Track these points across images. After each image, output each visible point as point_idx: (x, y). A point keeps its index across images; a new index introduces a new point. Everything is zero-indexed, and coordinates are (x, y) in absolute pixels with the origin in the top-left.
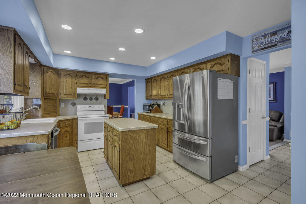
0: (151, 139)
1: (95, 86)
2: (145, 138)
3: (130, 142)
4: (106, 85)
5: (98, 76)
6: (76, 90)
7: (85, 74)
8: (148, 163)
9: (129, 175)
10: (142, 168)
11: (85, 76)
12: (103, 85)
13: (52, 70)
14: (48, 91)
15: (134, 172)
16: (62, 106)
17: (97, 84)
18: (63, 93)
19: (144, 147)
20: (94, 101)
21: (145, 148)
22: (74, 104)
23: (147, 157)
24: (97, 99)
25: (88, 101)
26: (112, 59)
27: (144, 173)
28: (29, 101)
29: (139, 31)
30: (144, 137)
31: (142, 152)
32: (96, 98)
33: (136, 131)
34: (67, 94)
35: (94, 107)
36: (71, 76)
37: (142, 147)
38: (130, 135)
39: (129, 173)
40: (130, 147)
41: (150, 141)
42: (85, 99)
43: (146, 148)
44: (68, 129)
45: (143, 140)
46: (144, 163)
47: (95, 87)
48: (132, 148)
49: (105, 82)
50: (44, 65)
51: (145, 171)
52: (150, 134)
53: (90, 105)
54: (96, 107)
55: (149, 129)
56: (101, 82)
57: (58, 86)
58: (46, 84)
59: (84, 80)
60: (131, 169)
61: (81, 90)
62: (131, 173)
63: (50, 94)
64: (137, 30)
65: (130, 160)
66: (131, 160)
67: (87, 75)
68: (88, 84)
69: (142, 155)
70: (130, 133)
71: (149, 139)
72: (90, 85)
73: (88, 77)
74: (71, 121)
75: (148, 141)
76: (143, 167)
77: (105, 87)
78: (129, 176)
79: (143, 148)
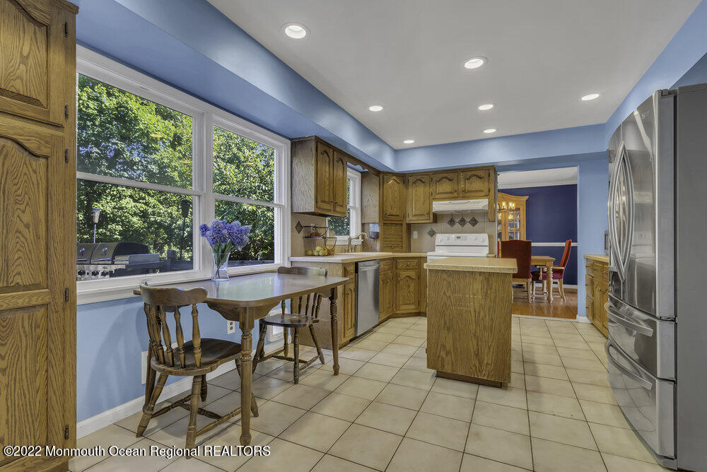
0: (495, 297)
1: (465, 195)
2: (479, 291)
3: (445, 293)
4: (487, 190)
5: (470, 174)
6: (430, 205)
7: (444, 175)
8: (489, 348)
9: (444, 356)
10: (473, 354)
11: (445, 178)
12: (481, 191)
13: (394, 178)
14: (389, 211)
15: (453, 354)
16: (415, 237)
17: (468, 191)
18: (413, 213)
19: (477, 310)
20: (468, 226)
21: (479, 313)
22: (432, 234)
23: (486, 335)
24: (474, 222)
25: (457, 226)
26: (490, 131)
27: (477, 365)
28: (366, 226)
29: (474, 64)
30: (477, 289)
31: (473, 318)
32: (471, 220)
33: (458, 272)
34: (417, 215)
35: (466, 239)
36: (424, 182)
37: (472, 309)
38: (444, 279)
39: (443, 354)
40: (445, 304)
41: (495, 302)
42: (452, 222)
43: (482, 314)
44: (412, 274)
45: (475, 295)
46: (477, 345)
47: (464, 198)
48: (449, 306)
49: (486, 184)
50: (383, 172)
51: (480, 363)
52: (494, 284)
53: (459, 235)
54: (471, 238)
55: (490, 274)
56: (476, 185)
57: (403, 203)
58: (386, 200)
59: (445, 187)
60: (449, 346)
61: (438, 206)
62: (447, 355)
63: (392, 215)
64: (472, 63)
65: (446, 328)
66: (448, 329)
67: (450, 176)
68: (451, 193)
69: (474, 327)
70: (445, 276)
71: (493, 298)
72: (456, 194)
73: (451, 180)
74: (417, 260)
75: (488, 300)
76: (474, 352)
77: (486, 196)
78: (442, 358)
79: (475, 311)
